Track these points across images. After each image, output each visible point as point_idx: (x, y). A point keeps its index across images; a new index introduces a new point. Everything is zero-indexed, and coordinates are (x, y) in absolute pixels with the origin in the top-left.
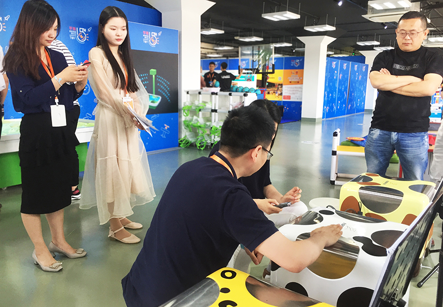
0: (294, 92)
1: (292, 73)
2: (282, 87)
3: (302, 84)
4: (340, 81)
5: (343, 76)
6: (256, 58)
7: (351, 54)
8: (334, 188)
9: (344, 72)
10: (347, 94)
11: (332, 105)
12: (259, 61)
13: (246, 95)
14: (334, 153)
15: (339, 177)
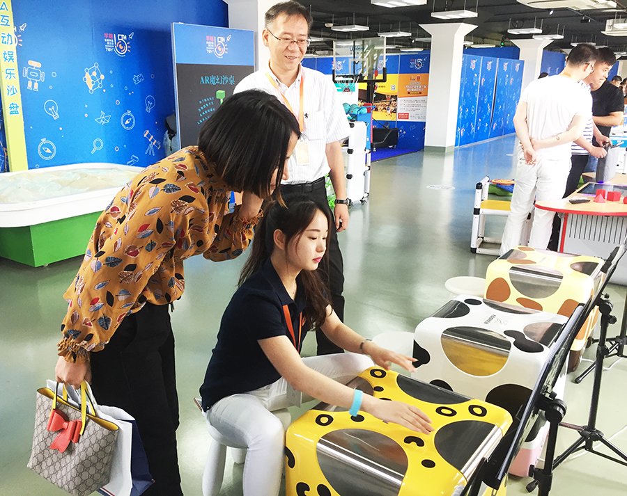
0: (414, 108)
1: (411, 79)
2: (396, 100)
3: (426, 95)
4: (482, 89)
5: (487, 81)
6: (359, 58)
7: (499, 43)
8: (475, 258)
9: (488, 74)
10: (491, 108)
11: (470, 124)
12: (363, 63)
13: (352, 126)
14: (477, 211)
15: (483, 242)
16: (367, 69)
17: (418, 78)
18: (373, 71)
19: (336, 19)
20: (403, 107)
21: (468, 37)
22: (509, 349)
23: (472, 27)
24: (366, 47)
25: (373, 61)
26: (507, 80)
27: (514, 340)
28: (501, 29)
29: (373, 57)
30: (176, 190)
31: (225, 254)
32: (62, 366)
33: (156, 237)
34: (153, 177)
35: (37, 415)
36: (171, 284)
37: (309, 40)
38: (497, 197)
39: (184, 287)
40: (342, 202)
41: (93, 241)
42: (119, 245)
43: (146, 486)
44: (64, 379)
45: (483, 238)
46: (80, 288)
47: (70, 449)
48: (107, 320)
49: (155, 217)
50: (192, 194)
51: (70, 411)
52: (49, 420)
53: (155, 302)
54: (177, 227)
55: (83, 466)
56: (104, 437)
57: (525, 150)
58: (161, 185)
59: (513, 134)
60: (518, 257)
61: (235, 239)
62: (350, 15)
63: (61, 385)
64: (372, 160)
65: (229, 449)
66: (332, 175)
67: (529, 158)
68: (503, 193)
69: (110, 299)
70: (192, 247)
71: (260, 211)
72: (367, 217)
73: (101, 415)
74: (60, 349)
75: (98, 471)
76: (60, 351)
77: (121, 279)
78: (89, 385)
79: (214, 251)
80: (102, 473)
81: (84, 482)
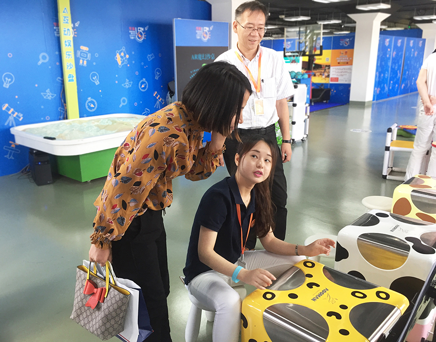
0: (343, 74)
1: (340, 53)
2: (329, 69)
3: (352, 64)
4: (393, 59)
5: (397, 55)
6: (303, 39)
7: (407, 26)
8: (385, 182)
9: (398, 49)
10: (400, 73)
11: (384, 86)
12: (306, 42)
13: (296, 87)
14: (387, 149)
15: (392, 171)
16: (309, 47)
17: (346, 52)
18: (313, 48)
19: (287, 12)
20: (334, 73)
21: (384, 23)
22: (409, 251)
23: (387, 15)
24: (308, 31)
25: (313, 41)
26: (412, 53)
27: (413, 244)
28: (409, 17)
29: (313, 38)
30: (167, 130)
31: (200, 176)
32: (93, 251)
33: (154, 162)
34: (151, 122)
35: (77, 283)
36: (164, 196)
37: (266, 28)
38: (404, 138)
39: (172, 198)
40: (287, 142)
41: (113, 167)
42: (130, 169)
43: (148, 335)
44: (95, 259)
45: (392, 168)
46: (105, 198)
47: (98, 307)
48: (123, 219)
49: (153, 148)
50: (177, 133)
51: (98, 281)
52: (85, 287)
53: (153, 208)
54: (167, 155)
55: (107, 318)
56: (121, 299)
57: (425, 105)
58: (157, 127)
59: (416, 92)
60: (418, 182)
61: (207, 165)
62: (296, 9)
63: (92, 263)
64: (311, 111)
65: (204, 312)
66: (280, 122)
67: (428, 110)
68: (408, 135)
69: (124, 205)
70: (177, 170)
71: (224, 146)
72: (306, 151)
73: (119, 285)
74: (92, 240)
75: (116, 322)
76: (92, 241)
77: (132, 192)
78: (110, 264)
79: (192, 174)
80: (119, 323)
81: (107, 330)
